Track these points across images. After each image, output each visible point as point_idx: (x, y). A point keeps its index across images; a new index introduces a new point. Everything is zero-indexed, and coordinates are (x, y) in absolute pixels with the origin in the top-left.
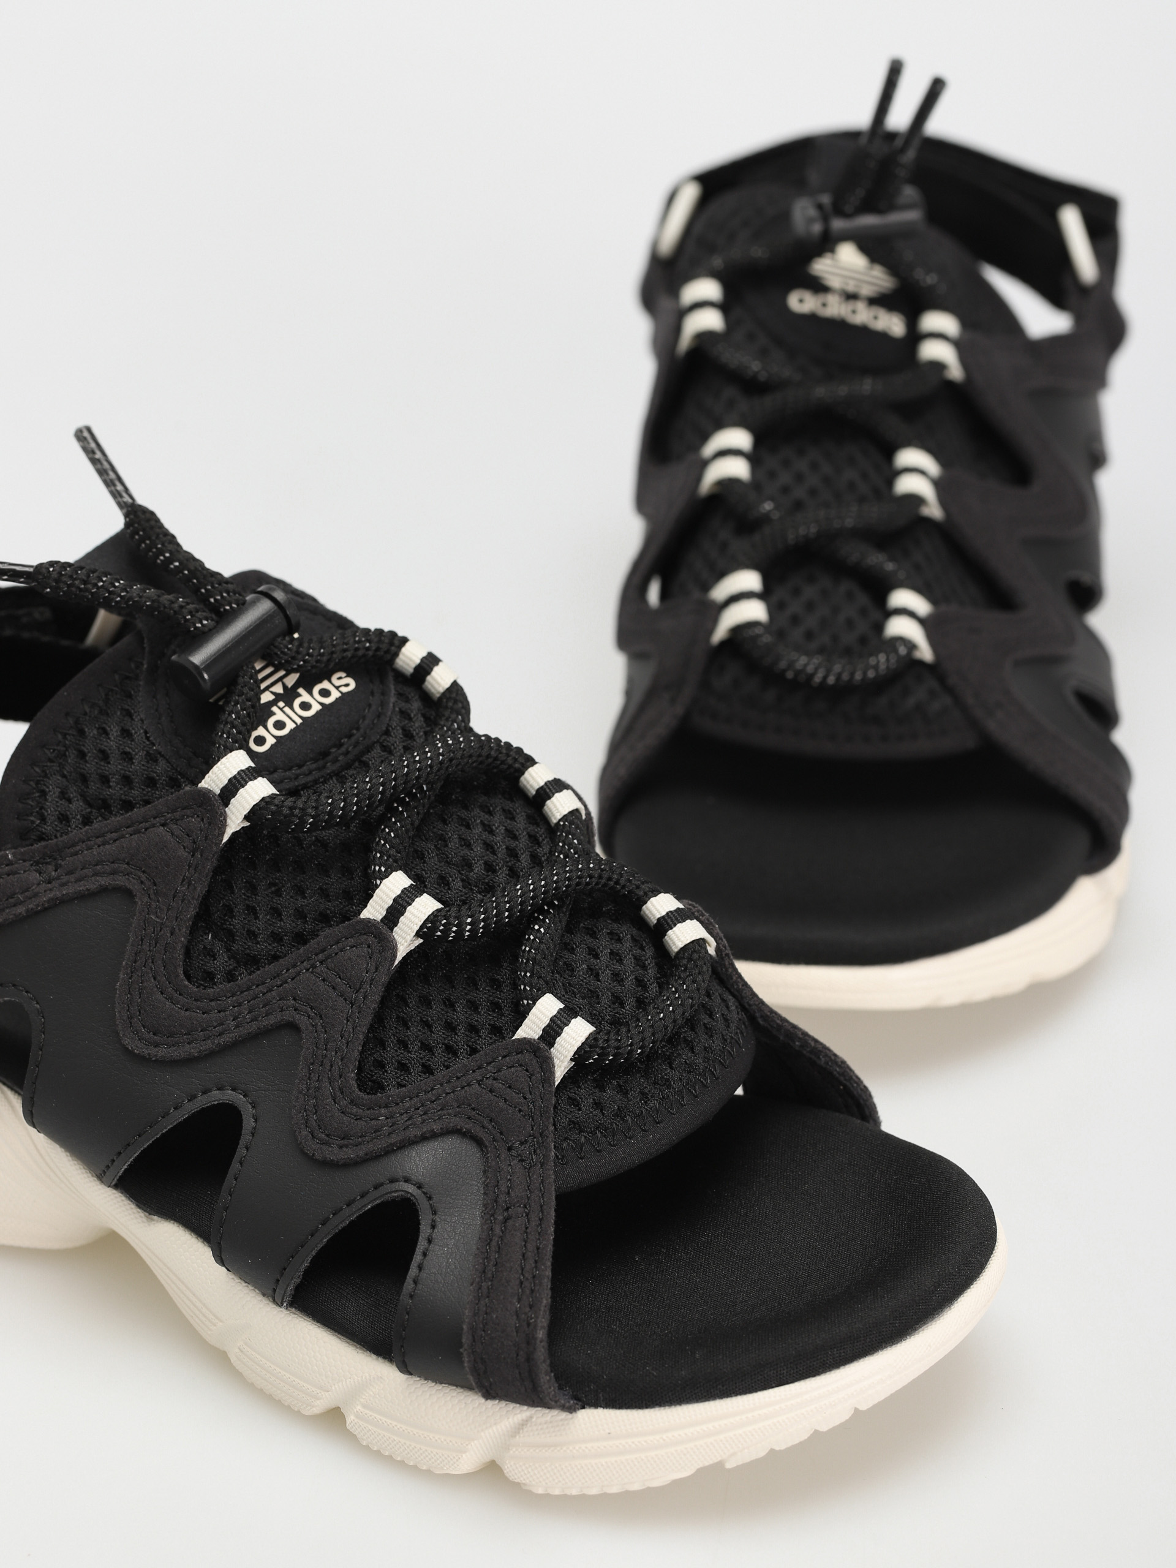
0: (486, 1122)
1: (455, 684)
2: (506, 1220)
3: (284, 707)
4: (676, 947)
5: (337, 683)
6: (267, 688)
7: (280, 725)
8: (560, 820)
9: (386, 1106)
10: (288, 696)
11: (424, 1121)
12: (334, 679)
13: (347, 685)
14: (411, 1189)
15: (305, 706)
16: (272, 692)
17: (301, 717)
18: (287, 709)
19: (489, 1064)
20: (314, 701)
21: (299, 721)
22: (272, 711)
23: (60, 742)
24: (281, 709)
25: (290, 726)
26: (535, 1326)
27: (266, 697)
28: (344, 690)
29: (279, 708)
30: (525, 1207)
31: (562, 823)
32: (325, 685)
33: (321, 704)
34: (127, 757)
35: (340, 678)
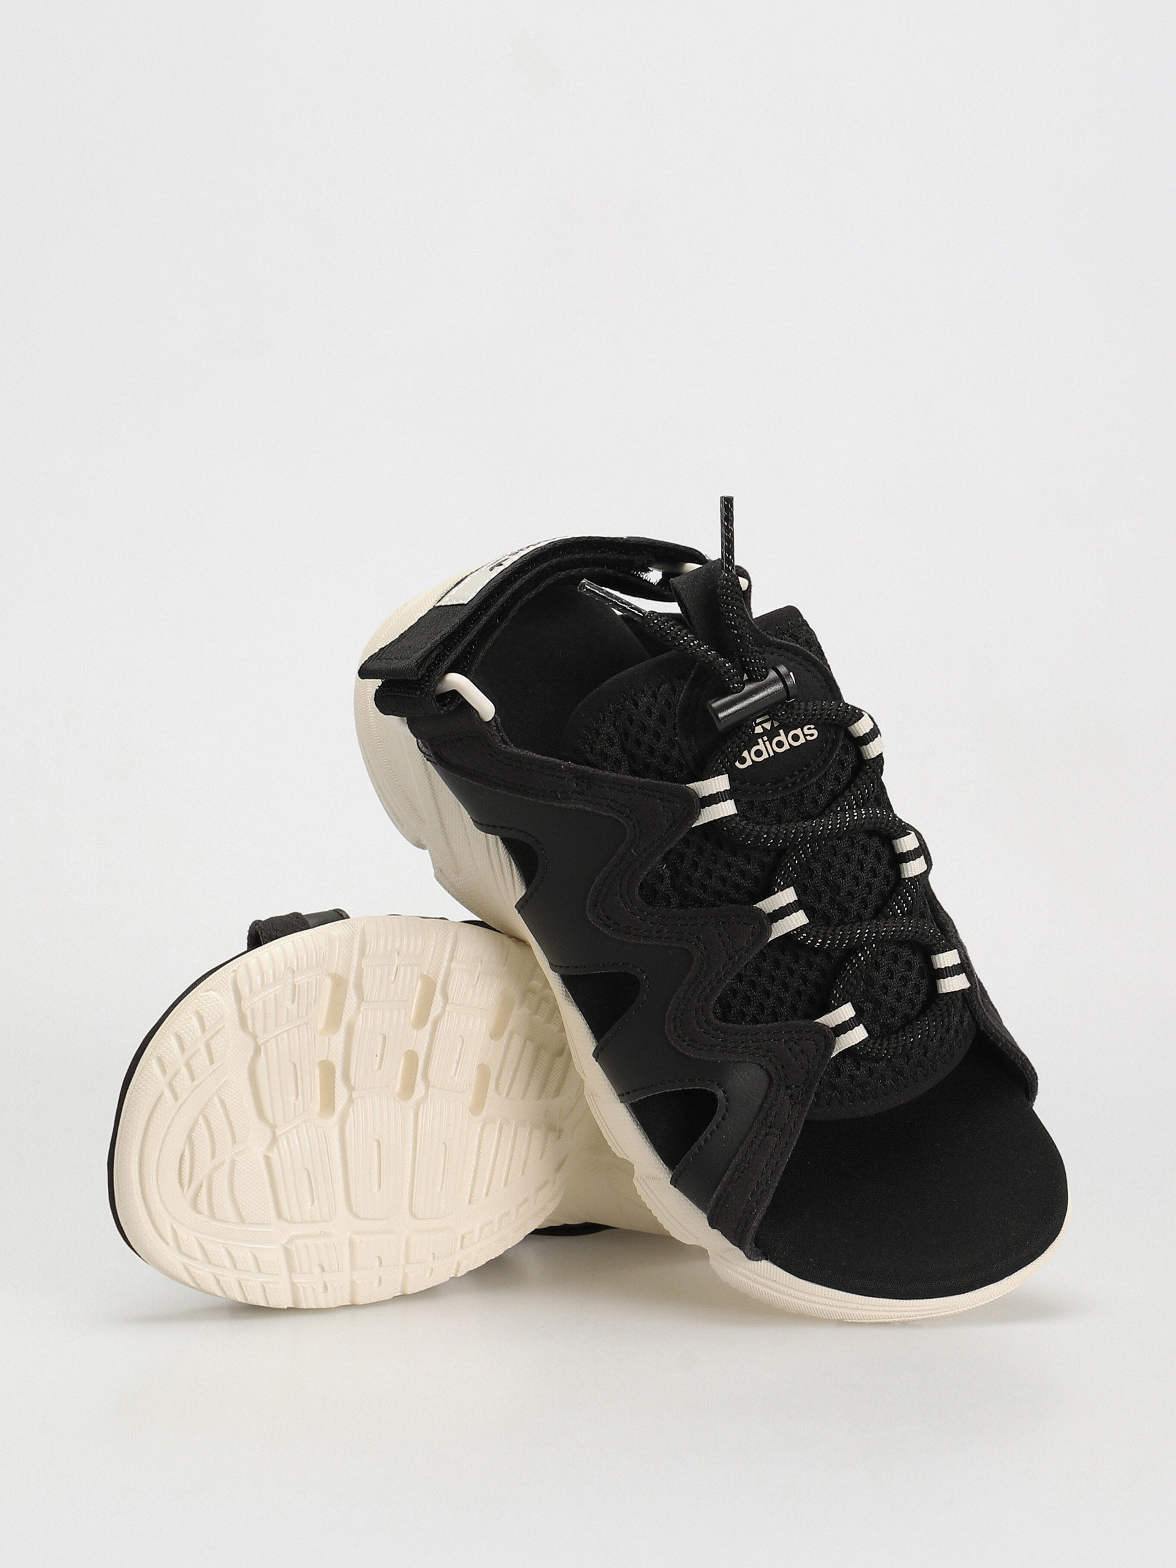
0: (779, 1067)
1: (880, 756)
2: (767, 1134)
3: (766, 741)
4: (941, 991)
5: (806, 732)
6: (760, 723)
7: (759, 753)
8: (907, 878)
9: (725, 1033)
10: (771, 734)
11: (743, 1053)
12: (805, 728)
13: (812, 735)
14: (720, 1093)
15: (780, 744)
16: (763, 727)
17: (774, 751)
18: (767, 743)
19: (796, 1032)
20: (786, 741)
21: (772, 754)
22: (758, 741)
23: (621, 703)
24: (764, 742)
25: (765, 756)
26: (754, 1218)
27: (759, 730)
28: (809, 738)
29: (763, 740)
30: (781, 1131)
31: (907, 881)
32: (798, 731)
33: (790, 745)
34: (658, 736)
35: (809, 729)
